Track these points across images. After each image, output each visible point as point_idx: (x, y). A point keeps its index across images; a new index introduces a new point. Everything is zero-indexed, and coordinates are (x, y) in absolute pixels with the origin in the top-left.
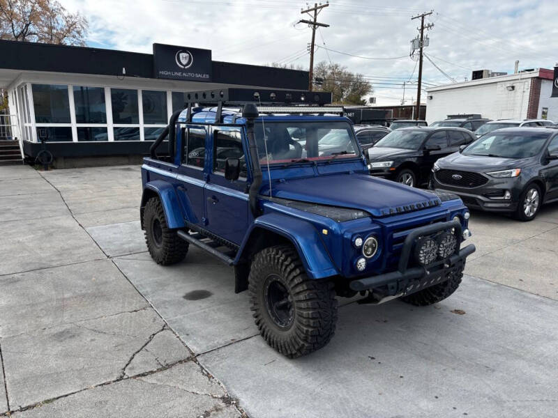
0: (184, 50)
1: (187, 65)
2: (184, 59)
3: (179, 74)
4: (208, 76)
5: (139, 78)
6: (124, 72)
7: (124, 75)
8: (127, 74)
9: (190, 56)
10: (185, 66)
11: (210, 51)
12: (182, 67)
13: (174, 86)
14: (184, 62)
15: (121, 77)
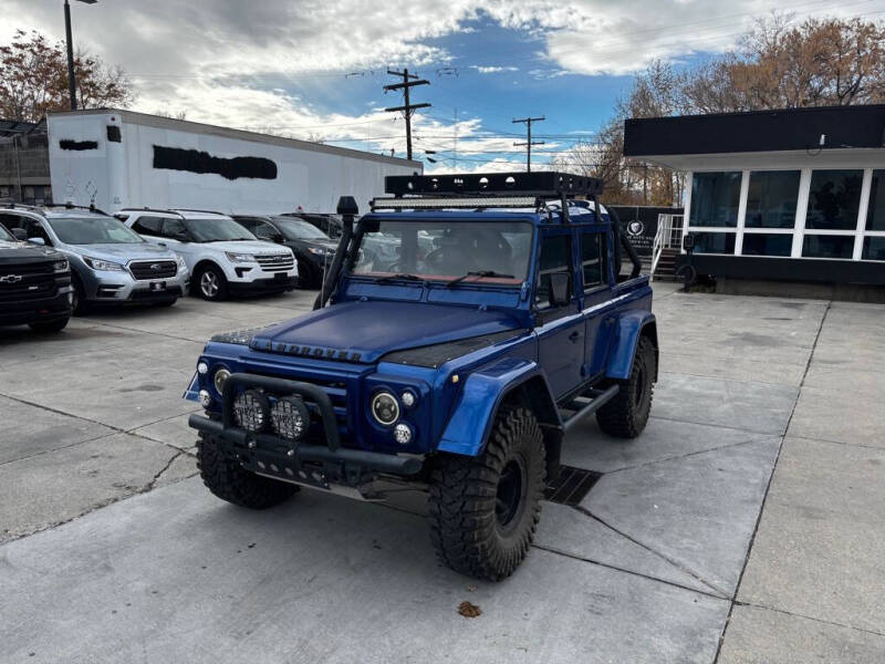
5: (850, 150)
6: (822, 142)
7: (822, 148)
15: (813, 152)
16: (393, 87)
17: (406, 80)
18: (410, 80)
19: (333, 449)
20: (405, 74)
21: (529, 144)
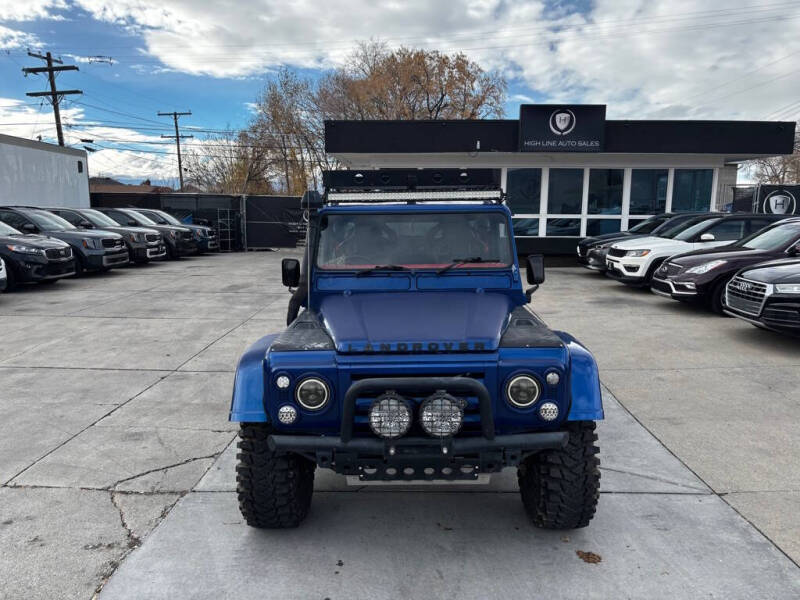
0: (563, 109)
1: (566, 130)
2: (562, 121)
3: (553, 144)
4: (597, 144)
5: (497, 153)
6: (478, 147)
7: (479, 151)
8: (482, 150)
9: (571, 116)
10: (562, 131)
11: (604, 107)
12: (559, 133)
13: (553, 160)
14: (562, 126)
15: (473, 154)
16: (35, 71)
17: (50, 64)
18: (55, 65)
19: (490, 438)
20: (49, 58)
21: (178, 137)
